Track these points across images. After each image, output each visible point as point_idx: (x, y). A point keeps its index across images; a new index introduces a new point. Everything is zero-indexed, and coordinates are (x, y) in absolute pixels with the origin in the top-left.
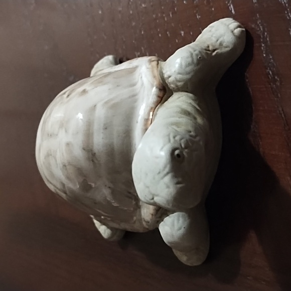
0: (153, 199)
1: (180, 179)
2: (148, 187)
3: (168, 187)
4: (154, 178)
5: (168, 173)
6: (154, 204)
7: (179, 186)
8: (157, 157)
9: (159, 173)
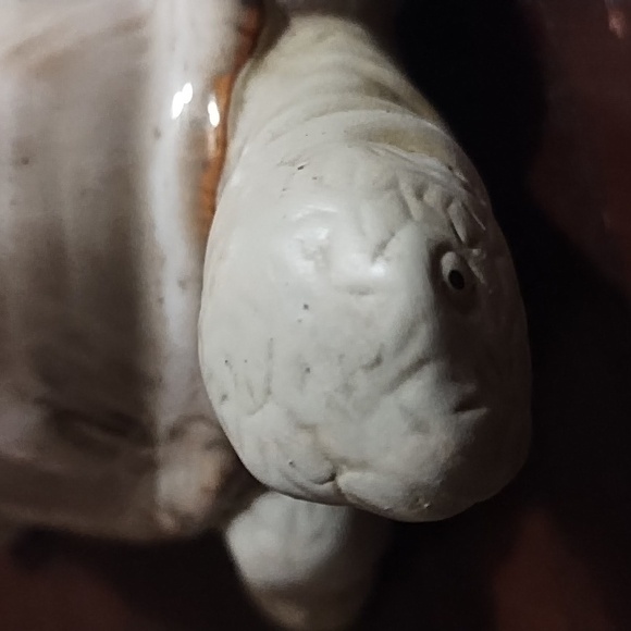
0: (333, 478)
1: (470, 388)
2: (310, 428)
3: (419, 427)
4: (347, 389)
5: (420, 363)
6: (336, 499)
7: (468, 416)
8: (362, 290)
9: (378, 361)
